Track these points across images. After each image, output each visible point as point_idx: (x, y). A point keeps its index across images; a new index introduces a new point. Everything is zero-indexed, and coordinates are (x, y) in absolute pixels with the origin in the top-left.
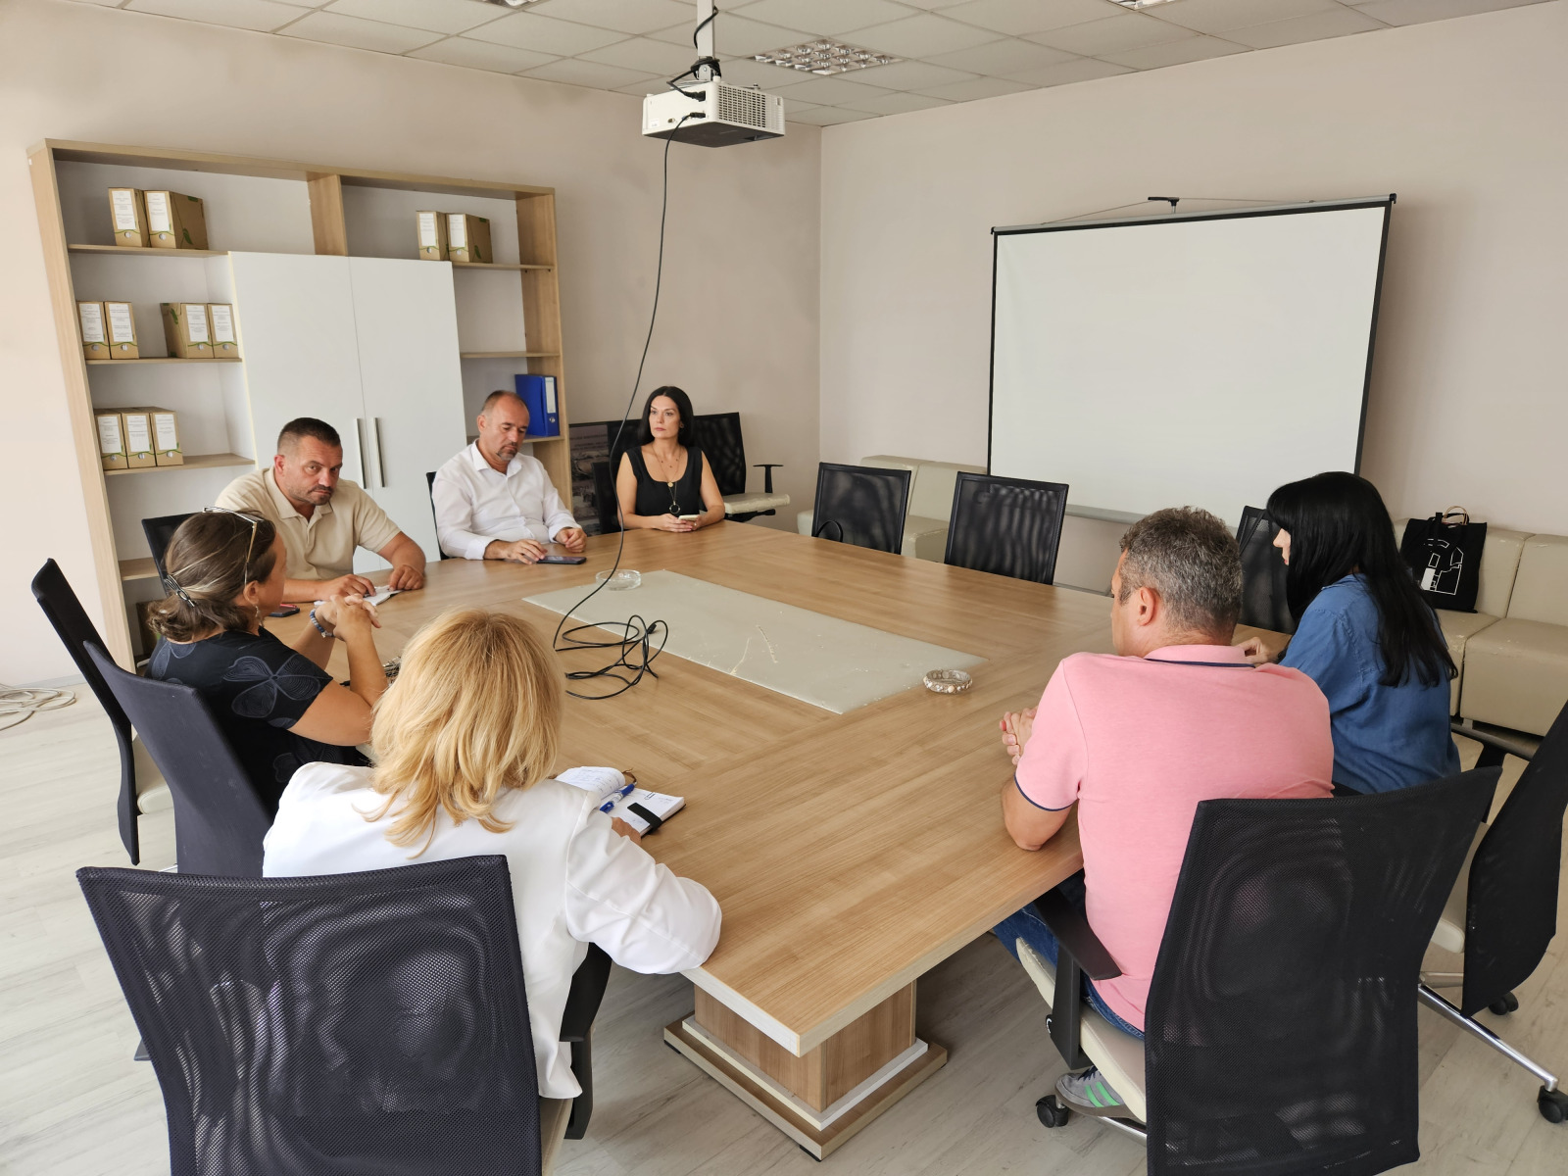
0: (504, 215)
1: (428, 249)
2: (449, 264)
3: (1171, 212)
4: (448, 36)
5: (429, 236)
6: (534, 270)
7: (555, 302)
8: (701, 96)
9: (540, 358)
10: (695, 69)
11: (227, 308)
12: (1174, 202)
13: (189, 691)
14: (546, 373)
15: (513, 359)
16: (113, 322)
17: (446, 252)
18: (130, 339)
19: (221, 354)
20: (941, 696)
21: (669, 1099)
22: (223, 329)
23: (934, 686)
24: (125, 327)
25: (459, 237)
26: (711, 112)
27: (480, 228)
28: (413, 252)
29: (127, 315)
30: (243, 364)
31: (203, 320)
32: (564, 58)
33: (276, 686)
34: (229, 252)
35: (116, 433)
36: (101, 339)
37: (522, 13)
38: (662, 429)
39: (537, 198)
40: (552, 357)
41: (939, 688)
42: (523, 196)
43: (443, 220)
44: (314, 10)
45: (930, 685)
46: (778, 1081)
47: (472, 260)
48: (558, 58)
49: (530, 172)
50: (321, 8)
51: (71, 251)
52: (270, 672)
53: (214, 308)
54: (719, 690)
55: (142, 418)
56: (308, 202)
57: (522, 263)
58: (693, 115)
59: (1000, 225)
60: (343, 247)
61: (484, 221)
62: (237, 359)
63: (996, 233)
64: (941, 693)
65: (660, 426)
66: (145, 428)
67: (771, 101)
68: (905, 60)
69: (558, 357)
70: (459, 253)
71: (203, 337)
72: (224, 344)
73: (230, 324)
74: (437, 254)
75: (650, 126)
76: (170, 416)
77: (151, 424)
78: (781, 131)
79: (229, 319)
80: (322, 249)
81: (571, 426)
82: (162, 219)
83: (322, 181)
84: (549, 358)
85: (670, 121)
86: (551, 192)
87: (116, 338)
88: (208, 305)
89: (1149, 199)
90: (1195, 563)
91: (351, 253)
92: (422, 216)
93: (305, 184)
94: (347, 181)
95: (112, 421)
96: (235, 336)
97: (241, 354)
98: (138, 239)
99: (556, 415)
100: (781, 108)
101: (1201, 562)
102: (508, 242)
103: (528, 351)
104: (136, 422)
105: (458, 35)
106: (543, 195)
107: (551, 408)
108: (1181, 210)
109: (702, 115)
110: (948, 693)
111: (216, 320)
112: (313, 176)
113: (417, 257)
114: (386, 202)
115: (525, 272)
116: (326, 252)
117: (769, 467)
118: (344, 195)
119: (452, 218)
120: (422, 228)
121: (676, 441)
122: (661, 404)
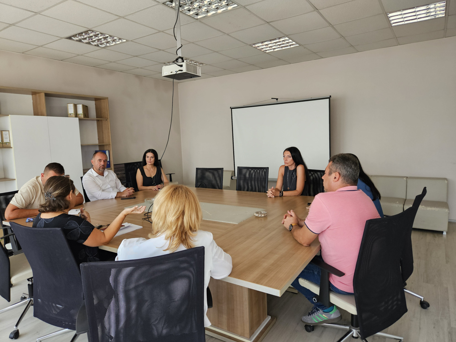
0: (92, 104)
1: (71, 114)
2: (78, 118)
3: (277, 102)
4: (78, 55)
5: (71, 110)
6: (102, 120)
7: (108, 129)
8: (181, 66)
9: (103, 145)
10: (177, 60)
11: (8, 132)
12: (277, 99)
14: (105, 150)
15: (95, 146)
17: (76, 115)
19: (5, 146)
22: (6, 138)
23: (258, 215)
25: (80, 111)
26: (184, 69)
27: (86, 108)
28: (66, 115)
30: (12, 151)
33: (80, 230)
34: (10, 115)
38: (151, 162)
39: (102, 100)
40: (108, 145)
41: (260, 216)
42: (97, 99)
43: (75, 106)
44: (39, 46)
45: (257, 215)
46: (234, 333)
47: (84, 117)
48: (109, 62)
49: (99, 93)
50: (42, 46)
52: (78, 226)
53: (3, 132)
56: (32, 101)
57: (97, 118)
58: (180, 70)
59: (232, 106)
60: (45, 114)
61: (87, 106)
62: (10, 147)
63: (232, 108)
64: (261, 217)
65: (150, 161)
67: (198, 68)
69: (110, 145)
70: (80, 115)
72: (6, 143)
73: (8, 137)
74: (74, 115)
75: (165, 73)
78: (200, 75)
79: (8, 135)
80: (36, 113)
81: (114, 165)
83: (37, 95)
84: (106, 145)
85: (171, 72)
86: (107, 98)
88: (1, 131)
89: (272, 98)
91: (47, 115)
92: (69, 105)
93: (31, 96)
94: (47, 95)
96: (10, 140)
97: (12, 145)
102: (93, 113)
103: (99, 143)
105: (82, 55)
106: (104, 99)
108: (279, 101)
109: (182, 71)
111: (4, 136)
112: (34, 93)
113: (67, 116)
115: (98, 121)
116: (38, 115)
117: (170, 175)
118: (46, 99)
119: (78, 105)
120: (69, 108)
121: (153, 165)
122: (150, 155)
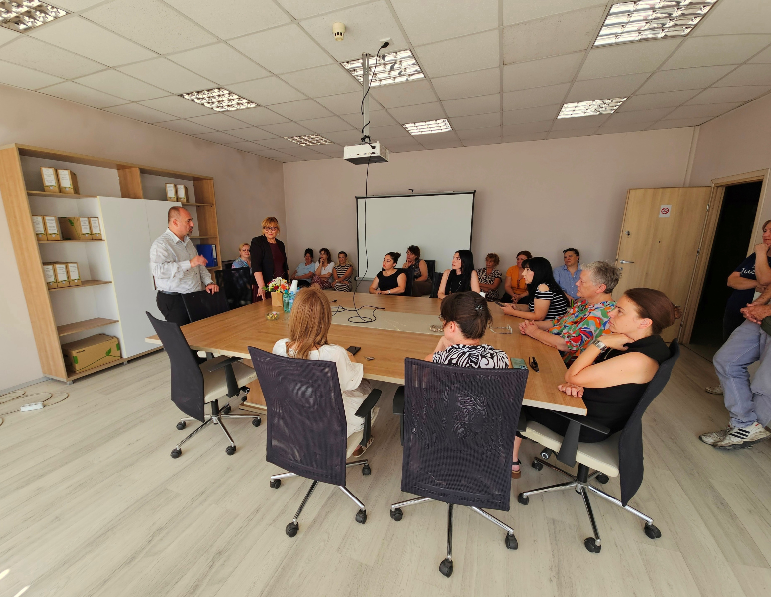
1: (171, 197)
3: (412, 193)
5: (171, 192)
6: (204, 206)
7: (214, 218)
8: (374, 147)
9: (207, 239)
10: (363, 139)
11: (97, 219)
12: (412, 190)
14: (211, 244)
15: (196, 238)
16: (48, 225)
17: (178, 198)
18: (56, 232)
19: (94, 238)
22: (96, 228)
24: (53, 227)
25: (181, 193)
28: (165, 198)
29: (54, 222)
30: (104, 242)
31: (87, 224)
34: (98, 196)
35: (51, 273)
36: (43, 232)
37: (221, 114)
39: (204, 181)
40: (214, 238)
42: (196, 179)
43: (176, 188)
44: (133, 102)
47: (186, 202)
50: (136, 102)
51: (29, 194)
55: (63, 266)
56: (118, 178)
57: (196, 203)
59: (359, 195)
60: (142, 196)
61: (188, 189)
63: (357, 198)
66: (64, 270)
69: (217, 237)
70: (182, 199)
71: (88, 231)
72: (96, 234)
75: (347, 156)
76: (75, 265)
77: (67, 269)
79: (97, 224)
80: (124, 195)
82: (66, 181)
83: (128, 170)
84: (211, 238)
85: (358, 155)
86: (212, 178)
87: (50, 232)
88: (89, 218)
91: (145, 198)
92: (168, 185)
93: (116, 171)
95: (50, 267)
96: (100, 231)
97: (104, 237)
98: (57, 189)
102: (193, 196)
103: (200, 236)
106: (208, 179)
107: (215, 256)
112: (121, 167)
115: (198, 207)
116: (129, 197)
118: (142, 177)
119: (178, 186)
120: (168, 189)
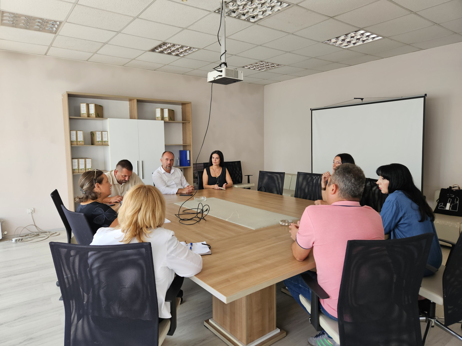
0: (178, 109)
1: (158, 117)
2: (163, 121)
3: (362, 102)
4: (165, 65)
5: (158, 114)
6: (186, 123)
7: (190, 131)
8: (221, 71)
9: (186, 145)
10: (220, 65)
11: (106, 132)
12: (362, 99)
13: (83, 214)
14: (187, 150)
15: (179, 146)
16: (78, 136)
17: (163, 118)
18: (82, 140)
19: (104, 144)
20: (284, 227)
21: (203, 340)
22: (105, 137)
23: (282, 223)
24: (81, 137)
25: (166, 115)
26: (224, 75)
27: (172, 113)
28: (154, 118)
29: (82, 134)
30: (109, 147)
31: (100, 135)
32: (195, 69)
33: (105, 216)
34: (108, 119)
35: (76, 164)
36: (75, 140)
37: (183, 58)
38: (216, 163)
40: (189, 145)
42: (183, 104)
43: (162, 110)
44: (133, 59)
45: (281, 223)
46: (235, 336)
47: (169, 120)
48: (193, 69)
49: (185, 98)
50: (134, 59)
51: (70, 119)
52: (104, 212)
53: (103, 132)
54: (222, 224)
55: (83, 160)
56: (129, 107)
57: (182, 121)
58: (219, 76)
59: (313, 108)
60: (136, 117)
61: (173, 111)
62: (108, 145)
63: (312, 110)
65: (215, 162)
66: (84, 163)
67: (240, 72)
68: (284, 65)
69: (191, 145)
70: (166, 118)
71: (100, 140)
72: (105, 141)
73: (107, 136)
74: (160, 119)
75: (209, 80)
76: (90, 160)
77: (85, 162)
78: (242, 79)
79: (107, 135)
80: (131, 118)
82: (92, 111)
83: (132, 101)
84: (188, 145)
85: (214, 78)
86: (190, 103)
87: (79, 140)
88: (102, 132)
89: (354, 98)
90: (350, 182)
91: (138, 119)
92: (157, 109)
94: (139, 101)
95: (76, 160)
96: (108, 139)
97: (109, 144)
98: (86, 115)
99: (190, 161)
100: (242, 74)
101: (352, 182)
102: (179, 116)
103: (183, 144)
104: (82, 161)
105: (168, 65)
106: (188, 104)
107: (188, 159)
108: (364, 101)
109: (222, 76)
110: (286, 226)
111: (103, 135)
112: (130, 100)
113: (155, 119)
114: (148, 107)
115: (183, 123)
116: (132, 119)
117: (249, 176)
118: (138, 104)
119: (164, 110)
120: (157, 112)
121: (219, 165)
122: (215, 156)
